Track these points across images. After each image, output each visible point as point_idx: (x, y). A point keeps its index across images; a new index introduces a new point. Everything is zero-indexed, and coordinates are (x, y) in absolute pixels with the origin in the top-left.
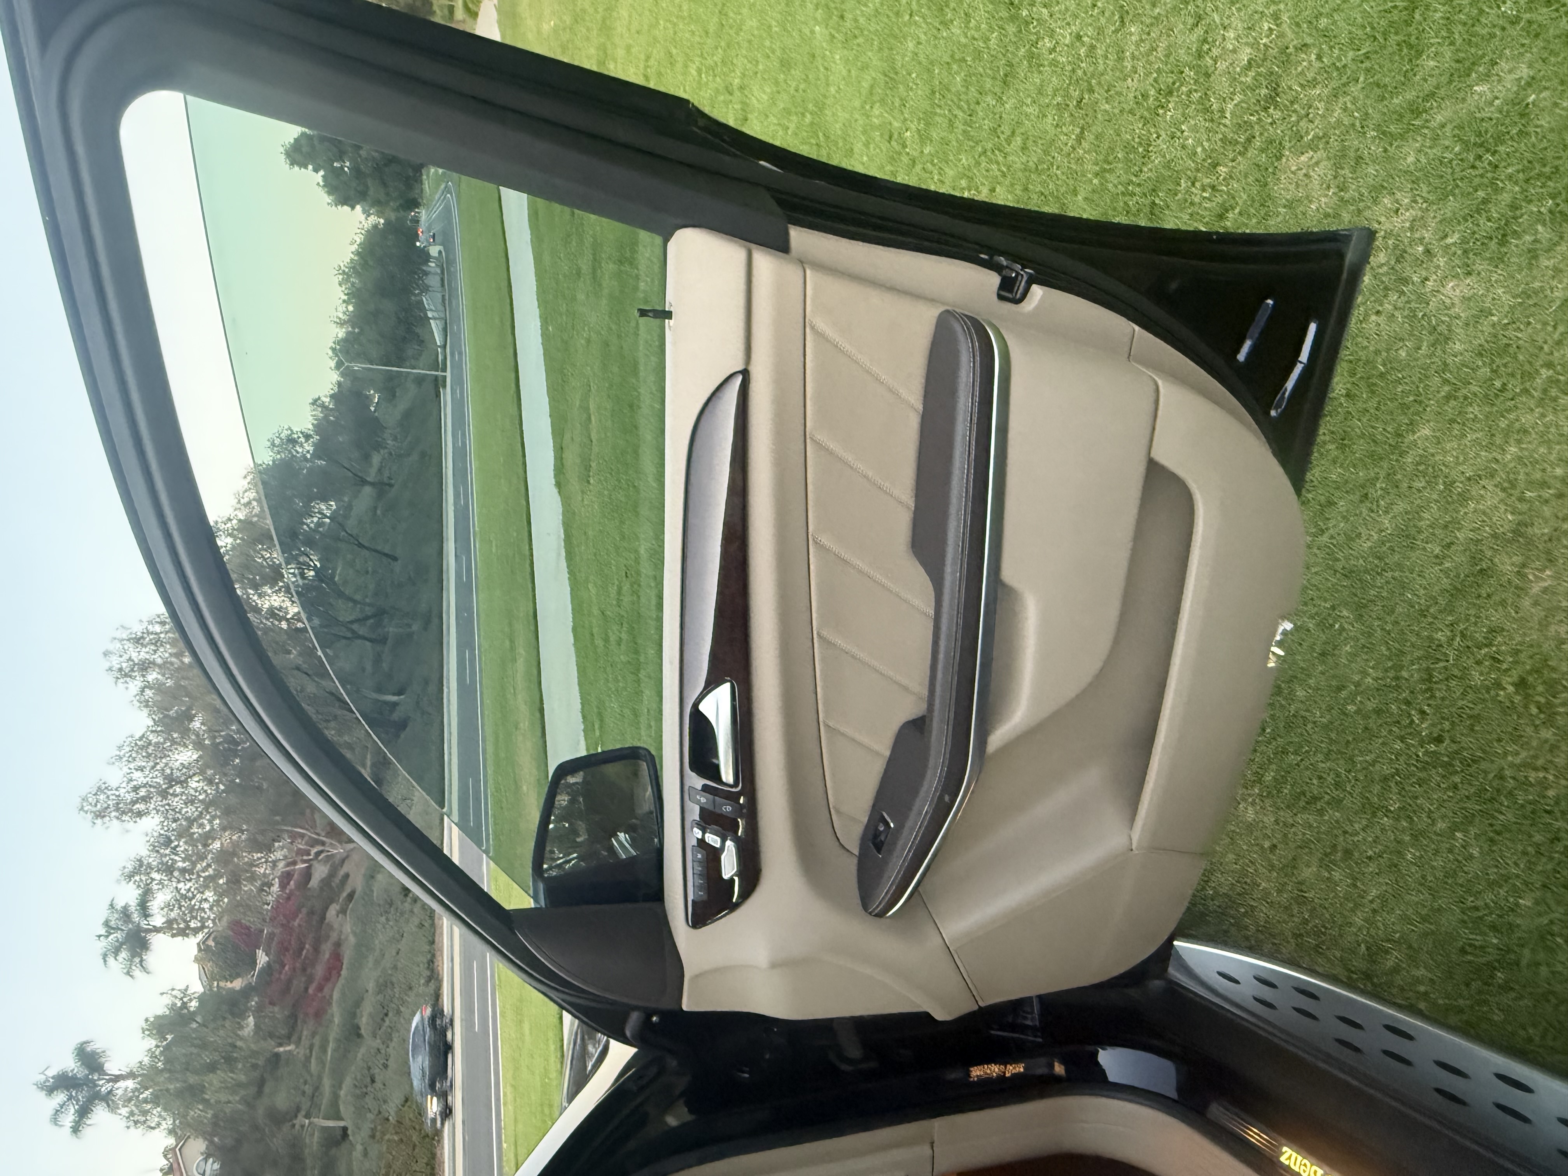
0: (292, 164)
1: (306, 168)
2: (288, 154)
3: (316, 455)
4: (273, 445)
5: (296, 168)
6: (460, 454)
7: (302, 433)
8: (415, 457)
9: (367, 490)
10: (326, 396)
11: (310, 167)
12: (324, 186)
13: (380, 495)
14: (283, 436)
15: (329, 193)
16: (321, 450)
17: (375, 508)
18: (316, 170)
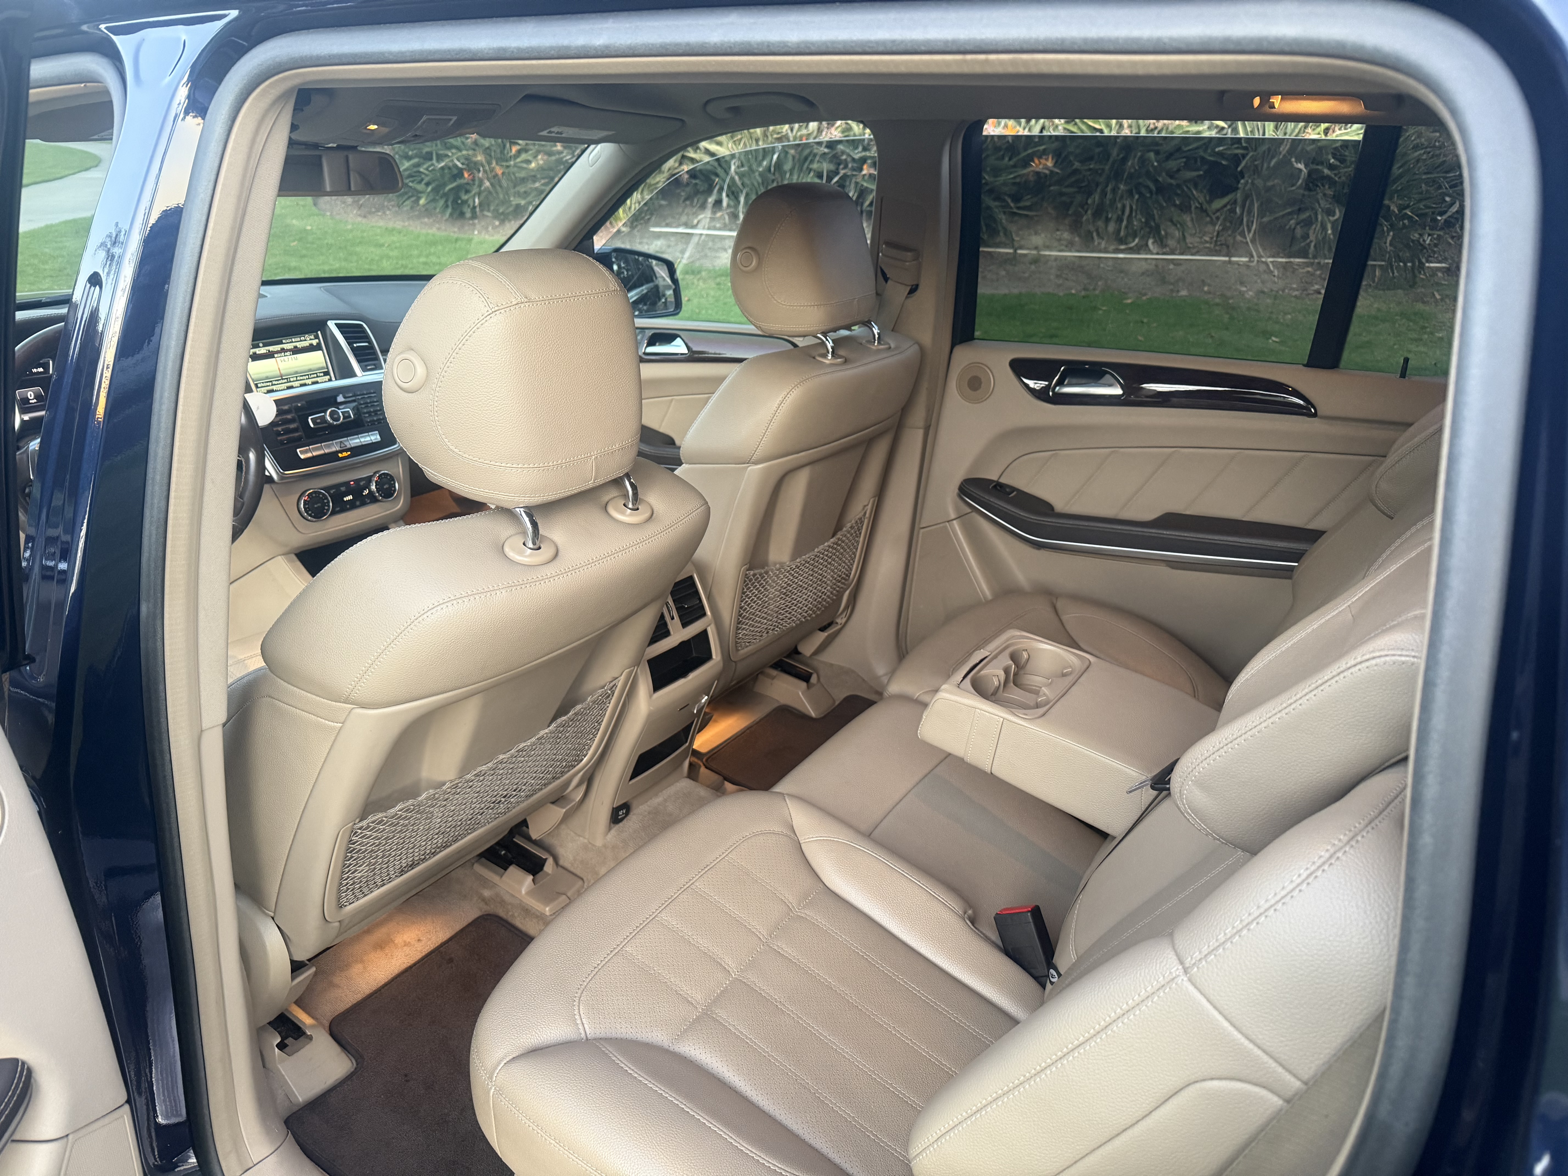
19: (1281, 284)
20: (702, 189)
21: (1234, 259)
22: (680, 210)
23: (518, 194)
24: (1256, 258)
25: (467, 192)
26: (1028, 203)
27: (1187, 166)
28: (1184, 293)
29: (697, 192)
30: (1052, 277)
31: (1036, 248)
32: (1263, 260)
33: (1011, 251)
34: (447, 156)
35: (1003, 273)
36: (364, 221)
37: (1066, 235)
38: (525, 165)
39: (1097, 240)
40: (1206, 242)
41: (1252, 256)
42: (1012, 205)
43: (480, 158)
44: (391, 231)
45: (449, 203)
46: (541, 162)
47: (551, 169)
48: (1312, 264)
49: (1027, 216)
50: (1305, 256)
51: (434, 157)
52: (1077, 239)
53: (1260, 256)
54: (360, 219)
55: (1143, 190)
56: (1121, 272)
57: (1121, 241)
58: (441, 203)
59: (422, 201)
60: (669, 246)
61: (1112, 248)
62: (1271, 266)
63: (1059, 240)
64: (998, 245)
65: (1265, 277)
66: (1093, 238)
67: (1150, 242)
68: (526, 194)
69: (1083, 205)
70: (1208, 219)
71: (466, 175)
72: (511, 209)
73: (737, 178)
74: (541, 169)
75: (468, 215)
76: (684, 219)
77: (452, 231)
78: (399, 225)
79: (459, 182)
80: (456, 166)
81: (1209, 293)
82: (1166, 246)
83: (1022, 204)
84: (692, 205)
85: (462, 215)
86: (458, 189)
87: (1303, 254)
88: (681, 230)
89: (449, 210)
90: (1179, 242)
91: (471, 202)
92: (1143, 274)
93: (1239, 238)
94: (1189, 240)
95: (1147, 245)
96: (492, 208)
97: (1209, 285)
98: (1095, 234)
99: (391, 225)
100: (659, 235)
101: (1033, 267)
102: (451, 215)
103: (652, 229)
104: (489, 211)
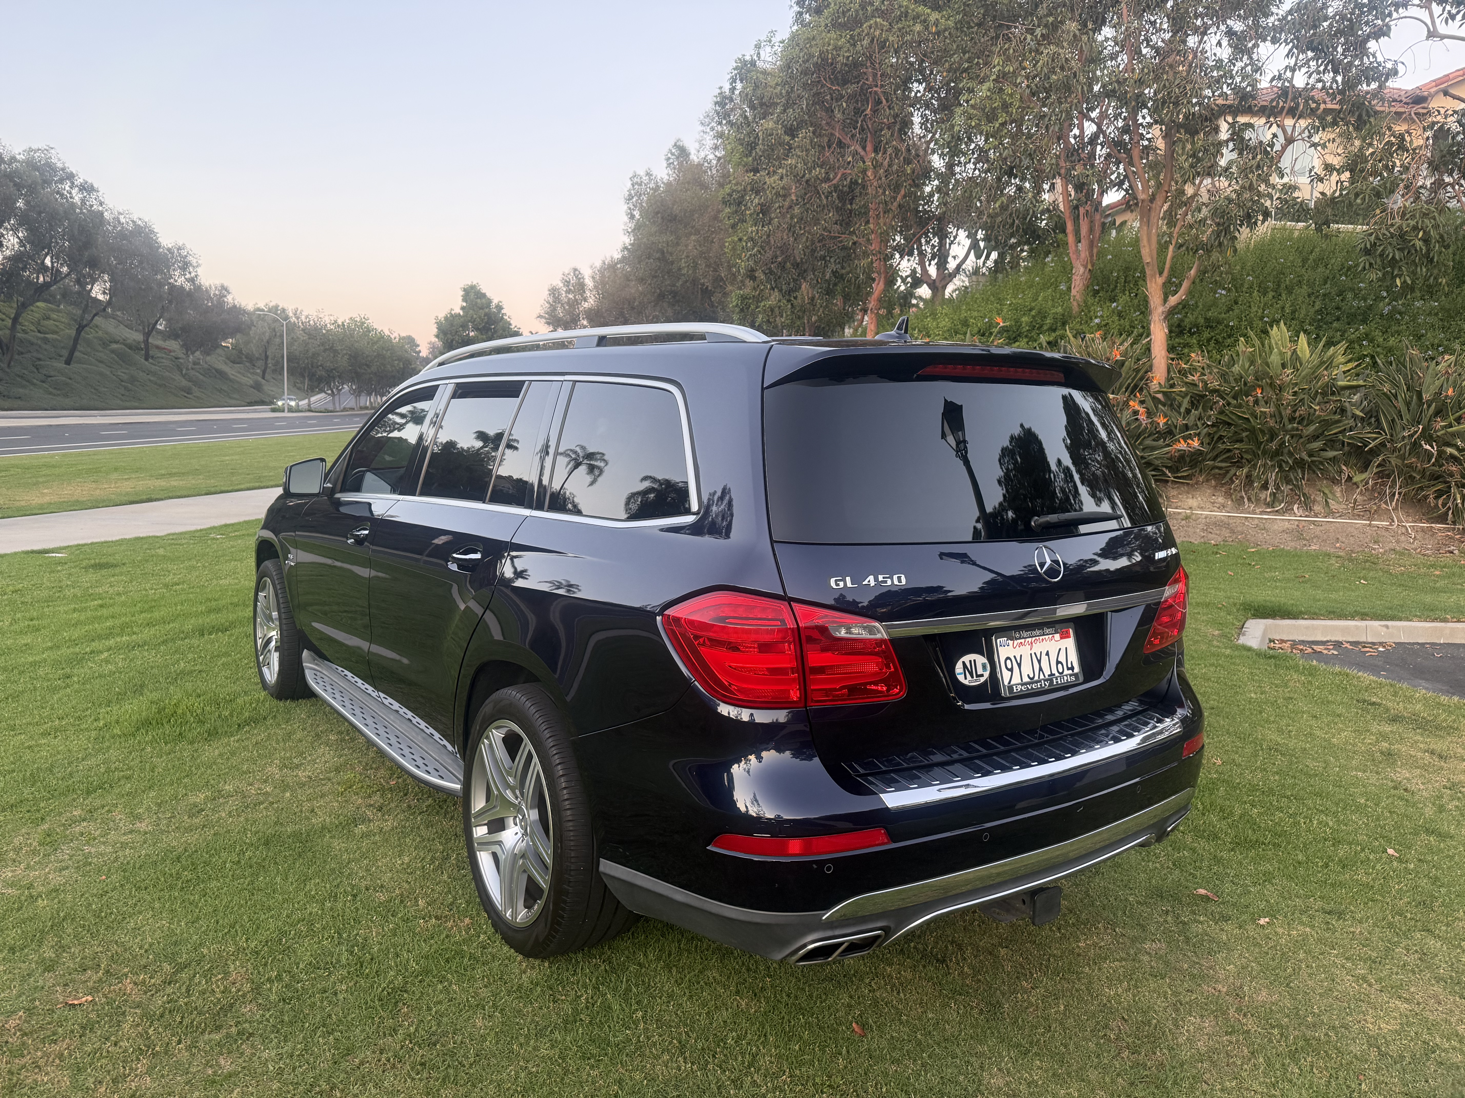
0: (465, 290)
1: (463, 300)
2: (473, 287)
3: (172, 287)
4: (179, 249)
5: (462, 293)
6: (225, 427)
7: (196, 276)
8: (184, 383)
9: (139, 337)
10: (233, 299)
11: (464, 304)
12: (452, 315)
13: (134, 347)
14: (190, 258)
15: (446, 318)
16: (177, 292)
17: (117, 342)
18: (463, 308)
19: (1416, 544)
21: (1374, 523)
24: (1396, 523)
26: (1184, 474)
28: (1316, 547)
31: (1191, 508)
32: (1403, 524)
37: (1221, 500)
39: (1247, 504)
41: (1393, 521)
42: (1169, 474)
49: (1184, 484)
52: (1229, 503)
53: (1401, 521)
56: (1263, 529)
57: (1268, 505)
61: (1260, 510)
62: (1409, 529)
63: (1213, 503)
65: (1402, 537)
67: (1296, 506)
81: (1341, 548)
82: (1311, 510)
83: (1179, 474)
90: (1323, 507)
92: (1283, 531)
93: (1381, 506)
94: (1333, 506)
95: (1292, 509)
97: (1342, 542)
98: (1245, 500)
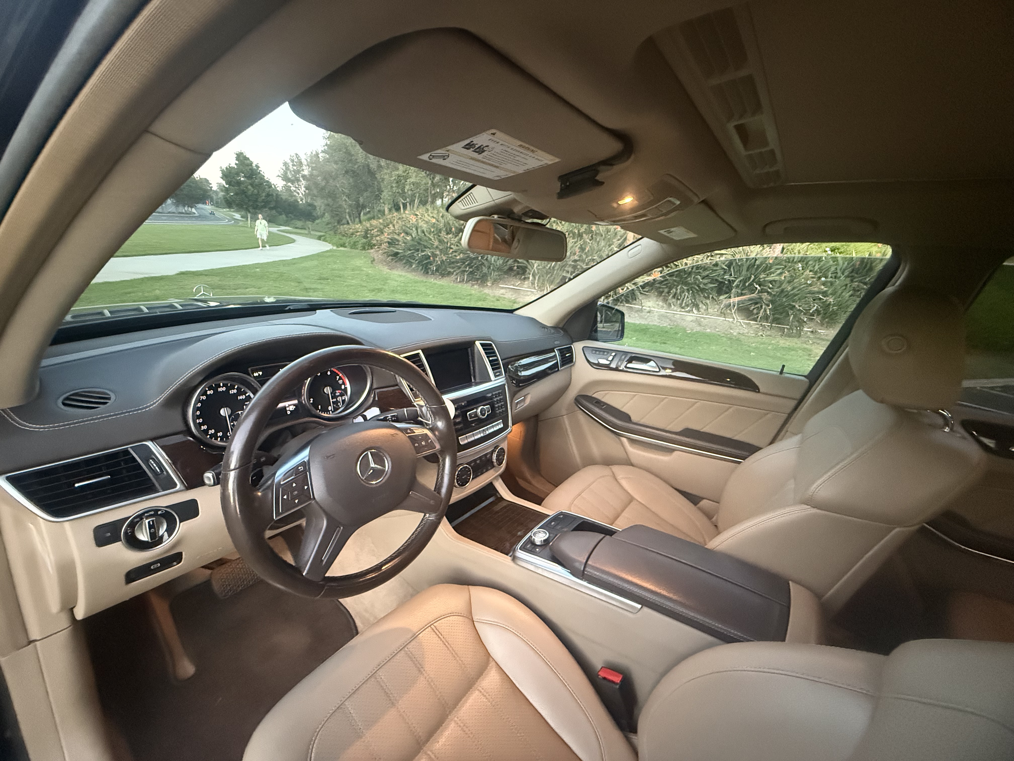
19: (746, 331)
20: (520, 273)
21: (727, 319)
22: (511, 279)
23: (450, 267)
24: (736, 320)
25: (431, 265)
26: (647, 290)
27: (711, 283)
28: (709, 330)
29: (518, 274)
30: (656, 319)
31: (649, 307)
32: (739, 321)
33: (641, 307)
34: (425, 251)
35: (637, 315)
36: (390, 271)
37: (661, 303)
38: (455, 257)
39: (673, 306)
40: (715, 312)
41: (734, 319)
42: (641, 290)
43: (438, 253)
44: (400, 276)
45: (424, 268)
46: (461, 257)
47: (464, 259)
48: (758, 324)
49: (645, 294)
50: (756, 321)
51: (420, 251)
52: (665, 305)
53: (737, 319)
54: (389, 270)
55: (694, 290)
56: (683, 320)
57: (683, 308)
58: (421, 268)
59: (413, 266)
60: (506, 292)
61: (679, 310)
62: (742, 323)
63: (658, 305)
64: (634, 304)
65: (740, 327)
66: (671, 306)
67: (694, 309)
68: (453, 268)
69: (669, 292)
70: (716, 303)
71: (431, 258)
72: (447, 272)
73: (536, 270)
74: (460, 259)
75: (430, 273)
76: (513, 283)
77: (424, 279)
78: (404, 274)
79: (428, 261)
80: (428, 255)
81: (718, 331)
82: (700, 311)
83: (644, 290)
84: (516, 279)
85: (427, 273)
86: (427, 263)
87: (755, 320)
88: (512, 287)
89: (423, 271)
90: (705, 310)
91: (432, 268)
92: (691, 321)
93: (728, 311)
94: (709, 310)
95: (692, 310)
96: (440, 272)
97: (718, 328)
98: (672, 304)
99: (400, 274)
100: (503, 288)
101: (648, 314)
102: (424, 272)
103: (500, 285)
104: (438, 272)
